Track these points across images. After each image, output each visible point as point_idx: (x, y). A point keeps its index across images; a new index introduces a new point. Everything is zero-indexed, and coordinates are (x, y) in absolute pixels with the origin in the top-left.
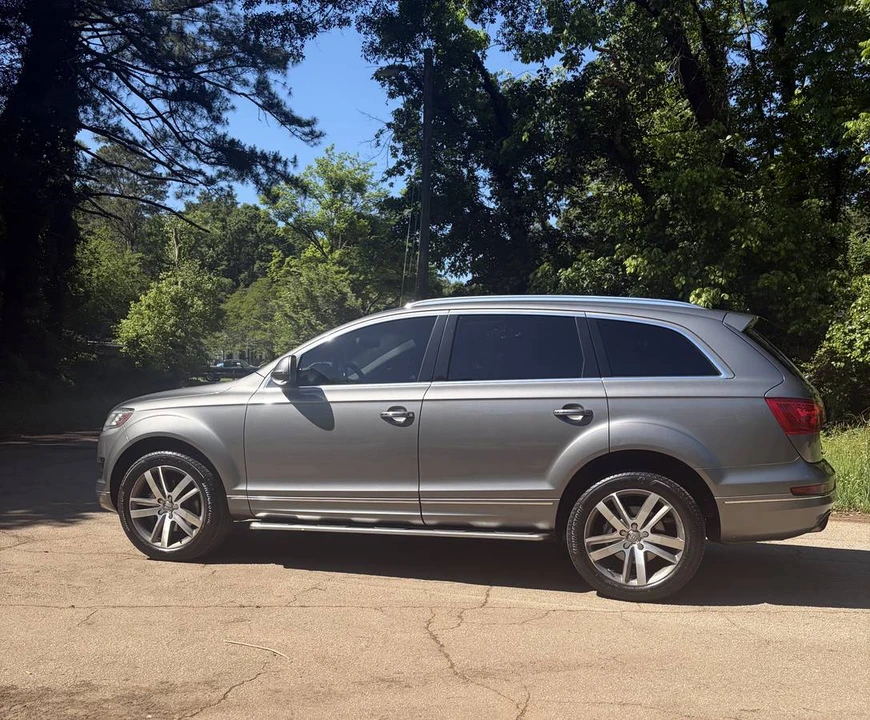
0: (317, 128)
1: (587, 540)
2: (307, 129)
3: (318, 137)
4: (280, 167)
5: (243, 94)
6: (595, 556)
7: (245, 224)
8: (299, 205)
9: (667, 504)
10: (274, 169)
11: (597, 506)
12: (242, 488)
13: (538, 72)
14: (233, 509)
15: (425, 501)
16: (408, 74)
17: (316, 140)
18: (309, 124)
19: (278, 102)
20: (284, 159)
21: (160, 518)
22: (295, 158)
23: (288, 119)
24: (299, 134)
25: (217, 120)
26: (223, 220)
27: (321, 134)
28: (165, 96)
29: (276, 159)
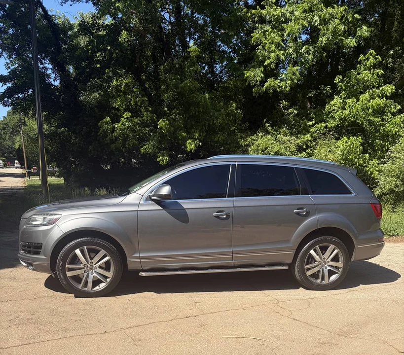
1: (306, 267)
6: (308, 273)
9: (337, 249)
11: (310, 252)
12: (137, 255)
14: (130, 267)
21: (85, 274)
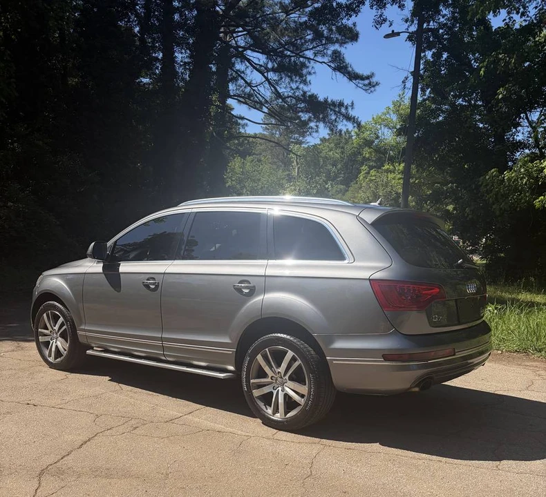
0: (374, 80)
1: (252, 381)
2: (366, 82)
3: (374, 86)
4: (343, 110)
5: (324, 62)
6: (256, 393)
7: (356, 149)
8: (380, 135)
9: (298, 360)
10: (339, 112)
11: (257, 357)
12: (83, 327)
13: (503, 21)
14: (81, 340)
15: (166, 344)
16: (433, 34)
17: (372, 89)
18: (368, 78)
19: (346, 65)
20: (345, 104)
21: (51, 342)
22: (352, 103)
23: (353, 76)
24: (361, 85)
25: (305, 82)
26: (343, 148)
27: (377, 84)
28: (273, 70)
29: (341, 104)
